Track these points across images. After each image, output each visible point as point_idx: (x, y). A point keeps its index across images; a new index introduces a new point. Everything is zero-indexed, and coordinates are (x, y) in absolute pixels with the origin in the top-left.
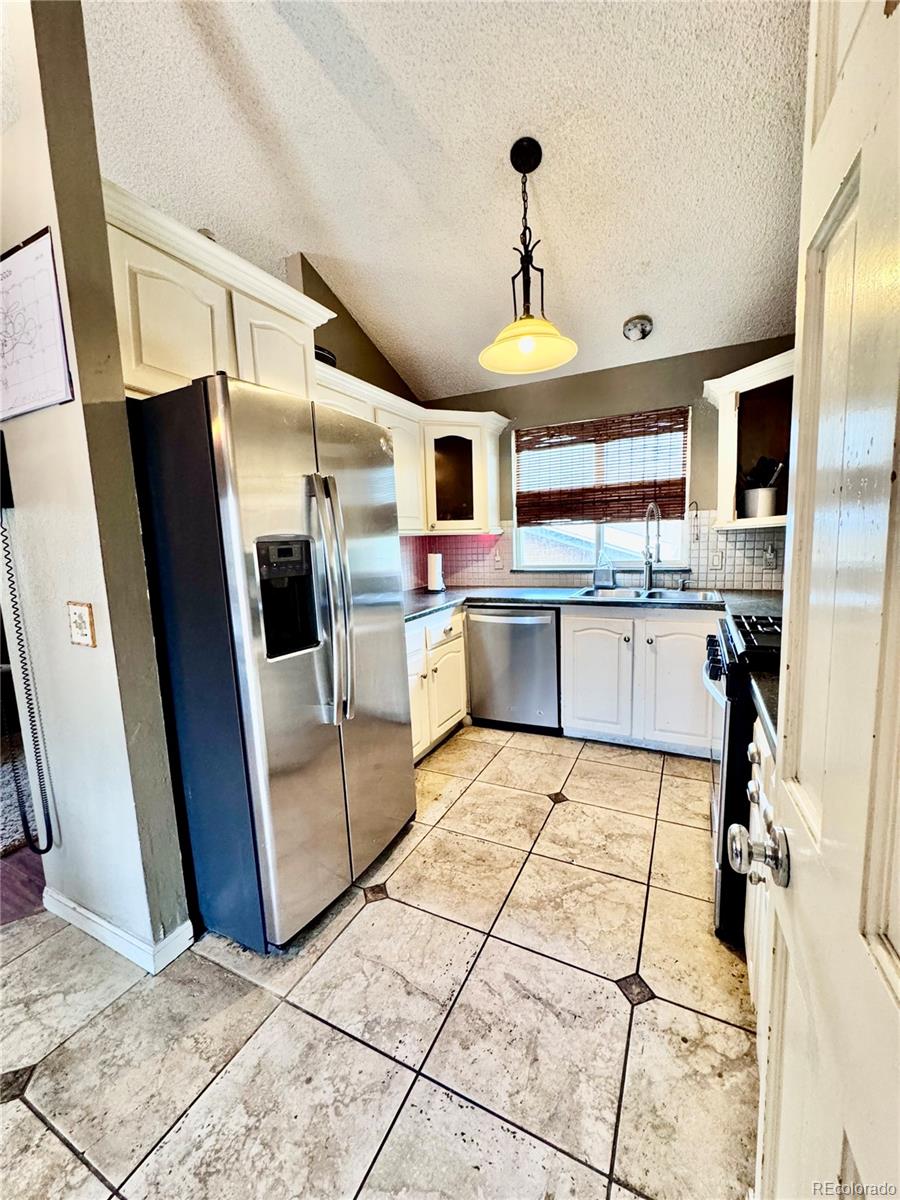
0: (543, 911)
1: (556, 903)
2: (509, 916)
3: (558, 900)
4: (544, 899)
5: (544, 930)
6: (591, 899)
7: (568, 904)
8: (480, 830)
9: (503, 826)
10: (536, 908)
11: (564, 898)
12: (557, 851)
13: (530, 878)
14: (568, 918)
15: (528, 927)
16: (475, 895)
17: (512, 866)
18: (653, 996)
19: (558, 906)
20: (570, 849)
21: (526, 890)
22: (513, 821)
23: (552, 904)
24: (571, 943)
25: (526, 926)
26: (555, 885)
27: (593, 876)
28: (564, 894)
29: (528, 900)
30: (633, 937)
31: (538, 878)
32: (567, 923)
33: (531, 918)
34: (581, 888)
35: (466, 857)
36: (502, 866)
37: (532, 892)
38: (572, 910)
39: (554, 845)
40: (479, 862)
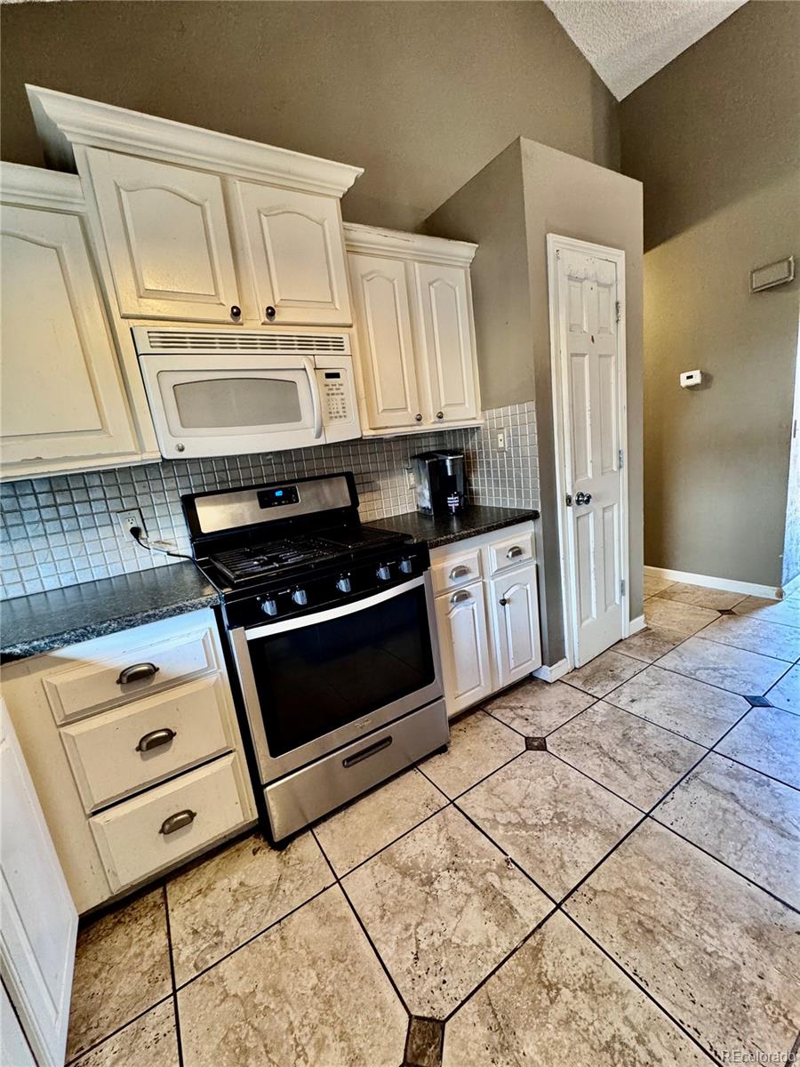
0: (579, 817)
1: (559, 819)
2: (619, 825)
3: (556, 821)
4: (570, 828)
5: (587, 800)
6: (521, 810)
7: (547, 813)
8: (639, 1018)
9: (582, 1004)
10: (585, 821)
11: (548, 821)
12: (517, 889)
13: (576, 862)
14: (555, 801)
15: (602, 807)
16: (661, 867)
17: (595, 892)
18: (527, 738)
19: (558, 815)
20: (497, 885)
21: (588, 849)
22: (559, 1011)
23: (564, 820)
24: (566, 782)
25: (603, 810)
26: (550, 839)
27: (497, 834)
28: (543, 825)
29: (591, 835)
30: (510, 769)
31: (566, 858)
32: (559, 797)
33: (595, 814)
34: (523, 825)
35: (674, 951)
36: (610, 898)
37: (582, 841)
38: (547, 806)
39: (515, 902)
40: (649, 924)
